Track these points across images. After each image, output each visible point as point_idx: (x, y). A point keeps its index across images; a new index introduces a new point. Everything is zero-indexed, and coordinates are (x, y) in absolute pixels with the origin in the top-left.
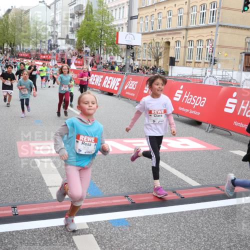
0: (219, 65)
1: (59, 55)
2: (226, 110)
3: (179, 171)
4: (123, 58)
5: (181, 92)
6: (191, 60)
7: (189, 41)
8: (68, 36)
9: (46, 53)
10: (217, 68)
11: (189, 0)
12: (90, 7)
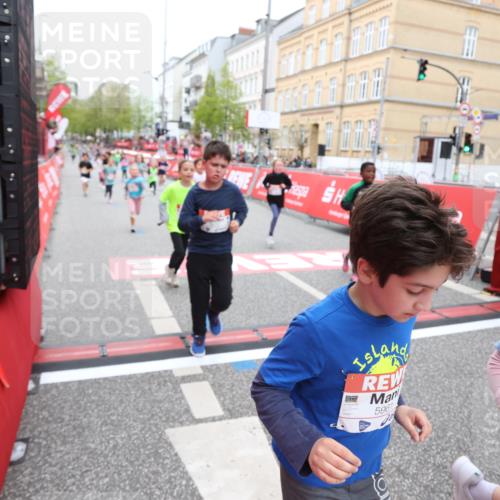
0: (385, 154)
4: (255, 147)
5: (333, 190)
6: (347, 149)
7: (345, 123)
8: (181, 118)
9: (151, 141)
10: (382, 159)
11: (345, 67)
12: (211, 78)
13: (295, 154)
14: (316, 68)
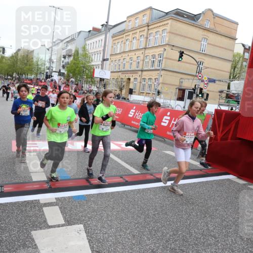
0: (162, 96)
1: (53, 83)
2: (162, 124)
3: (127, 163)
4: (98, 88)
5: (134, 111)
6: (144, 92)
7: (143, 79)
8: (60, 70)
9: (43, 81)
10: (160, 98)
11: (145, 51)
12: (77, 51)
13: (118, 92)
14: (130, 51)
